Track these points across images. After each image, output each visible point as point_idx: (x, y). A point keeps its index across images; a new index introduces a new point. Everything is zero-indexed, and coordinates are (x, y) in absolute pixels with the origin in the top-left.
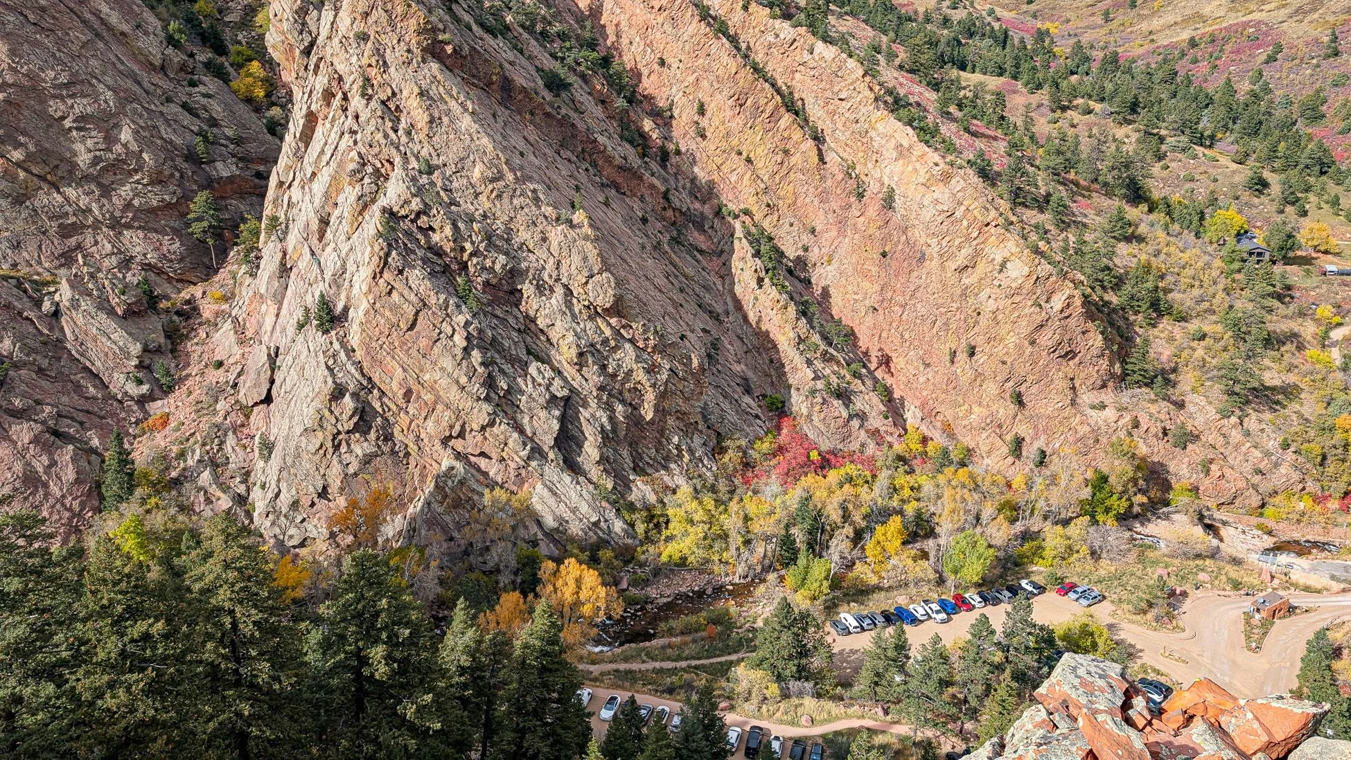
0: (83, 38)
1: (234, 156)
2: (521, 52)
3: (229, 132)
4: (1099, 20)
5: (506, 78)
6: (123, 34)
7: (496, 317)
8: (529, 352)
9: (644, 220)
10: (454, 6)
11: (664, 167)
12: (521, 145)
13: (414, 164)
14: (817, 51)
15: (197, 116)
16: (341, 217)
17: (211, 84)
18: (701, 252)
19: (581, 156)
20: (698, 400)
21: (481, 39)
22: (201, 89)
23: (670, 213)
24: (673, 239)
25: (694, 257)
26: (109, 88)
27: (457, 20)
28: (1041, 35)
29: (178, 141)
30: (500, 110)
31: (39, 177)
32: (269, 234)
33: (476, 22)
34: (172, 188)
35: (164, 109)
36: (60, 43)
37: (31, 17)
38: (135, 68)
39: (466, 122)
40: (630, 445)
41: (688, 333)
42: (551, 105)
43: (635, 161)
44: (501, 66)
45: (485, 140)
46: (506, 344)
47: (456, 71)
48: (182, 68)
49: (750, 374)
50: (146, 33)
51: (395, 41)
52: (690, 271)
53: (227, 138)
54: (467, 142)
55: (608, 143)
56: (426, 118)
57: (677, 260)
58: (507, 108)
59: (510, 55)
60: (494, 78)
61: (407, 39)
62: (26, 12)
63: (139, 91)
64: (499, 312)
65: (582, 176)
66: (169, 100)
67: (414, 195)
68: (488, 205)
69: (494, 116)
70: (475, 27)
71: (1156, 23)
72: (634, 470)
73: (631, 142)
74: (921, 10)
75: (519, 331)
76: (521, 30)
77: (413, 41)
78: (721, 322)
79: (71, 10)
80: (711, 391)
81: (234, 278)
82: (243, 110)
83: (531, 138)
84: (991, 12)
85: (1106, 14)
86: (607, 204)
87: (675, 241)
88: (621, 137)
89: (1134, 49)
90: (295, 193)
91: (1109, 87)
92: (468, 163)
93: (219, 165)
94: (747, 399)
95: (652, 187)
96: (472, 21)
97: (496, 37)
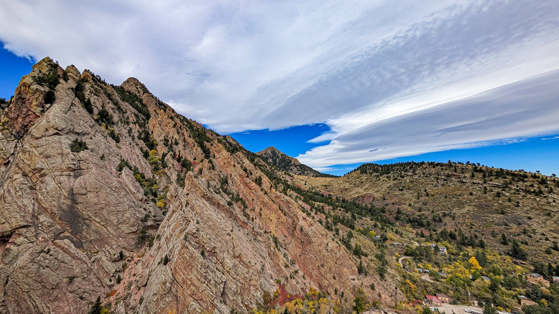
0: (124, 194)
1: (153, 220)
2: (223, 197)
3: (153, 215)
4: (340, 192)
5: (219, 203)
6: (134, 193)
7: (209, 259)
8: (217, 269)
9: (248, 234)
11: (253, 222)
12: (221, 217)
13: (195, 222)
14: (285, 198)
15: (146, 211)
16: (175, 235)
17: (152, 204)
18: (261, 242)
19: (235, 219)
20: (259, 281)
22: (149, 205)
23: (254, 232)
24: (254, 239)
25: (259, 243)
26: (127, 205)
28: (330, 195)
29: (140, 216)
30: (217, 209)
31: (102, 225)
32: (157, 239)
34: (136, 228)
35: (139, 209)
36: (118, 195)
37: (114, 189)
38: (135, 200)
40: (241, 295)
41: (257, 263)
42: (228, 208)
43: (246, 221)
44: (218, 200)
46: (211, 267)
47: (208, 201)
48: (146, 200)
49: (272, 273)
50: (140, 193)
52: (258, 247)
53: (152, 216)
55: (240, 217)
56: (200, 211)
57: (255, 244)
59: (220, 198)
60: (216, 203)
62: (113, 188)
63: (134, 205)
64: (210, 258)
65: (234, 224)
66: (141, 207)
67: (194, 229)
69: (215, 211)
70: (213, 192)
71: (351, 193)
72: (242, 303)
73: (246, 216)
74: (306, 190)
75: (215, 263)
77: (199, 195)
78: (265, 259)
79: (124, 188)
80: (262, 278)
81: (145, 250)
82: (158, 209)
83: (223, 216)
84: (320, 191)
85: (341, 192)
86: (239, 230)
87: (255, 239)
88: (244, 215)
89: (347, 198)
90: (166, 229)
91: (344, 205)
92: (208, 221)
93: (149, 222)
94: (271, 281)
95: (250, 226)
97: (218, 194)
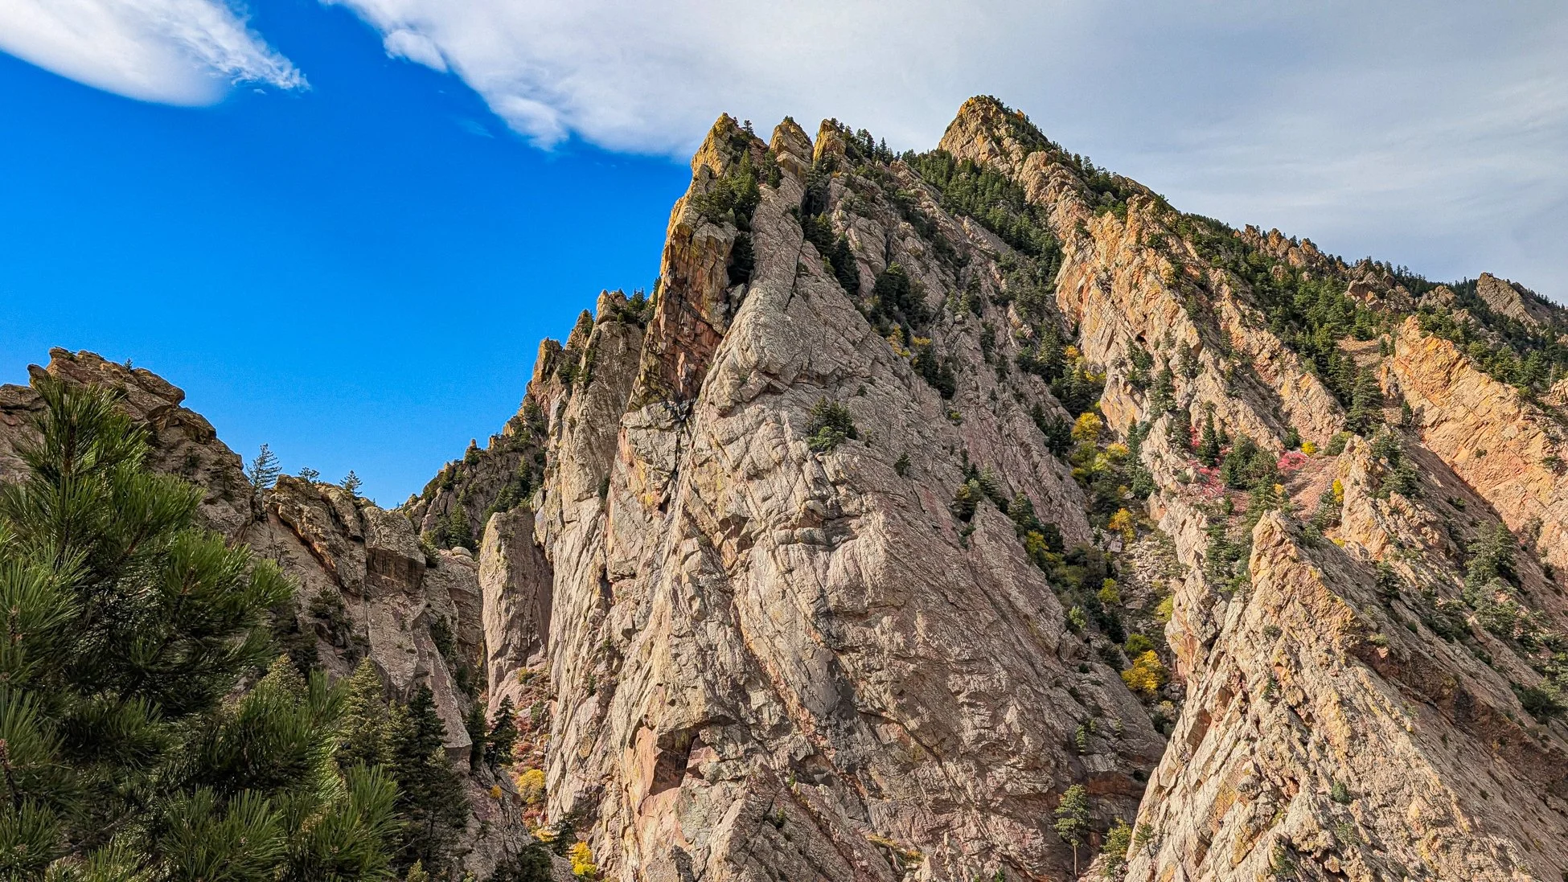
0: (991, 619)
1: (1114, 750)
2: (1489, 662)
3: (1113, 725)
5: (1464, 693)
6: (1026, 617)
10: (1393, 603)
12: (1484, 782)
13: (1324, 786)
15: (1083, 703)
16: (1225, 839)
17: (1102, 671)
21: (1430, 643)
22: (1092, 675)
26: (1004, 667)
27: (1398, 619)
29: (1061, 728)
30: (1454, 733)
31: (927, 747)
32: (1139, 846)
33: (1423, 622)
34: (1045, 776)
35: (1049, 692)
36: (970, 622)
37: (951, 597)
38: (1032, 649)
39: (1401, 743)
42: (1533, 733)
44: (1457, 678)
45: (1428, 770)
47: (1392, 679)
48: (1077, 653)
50: (1048, 618)
51: (1313, 639)
53: (1110, 730)
54: (1402, 767)
56: (1346, 732)
58: (1464, 731)
59: (1472, 665)
60: (1446, 692)
61: (1328, 637)
62: (948, 593)
63: (1031, 672)
66: (1059, 684)
67: (1322, 827)
68: (1427, 857)
69: (1444, 739)
70: (1421, 628)
76: (1489, 635)
77: (1336, 641)
79: (985, 592)
82: (1131, 701)
83: (1500, 775)
90: (1176, 803)
92: (1401, 796)
93: (1096, 757)
96: (1417, 621)
97: (1451, 641)
